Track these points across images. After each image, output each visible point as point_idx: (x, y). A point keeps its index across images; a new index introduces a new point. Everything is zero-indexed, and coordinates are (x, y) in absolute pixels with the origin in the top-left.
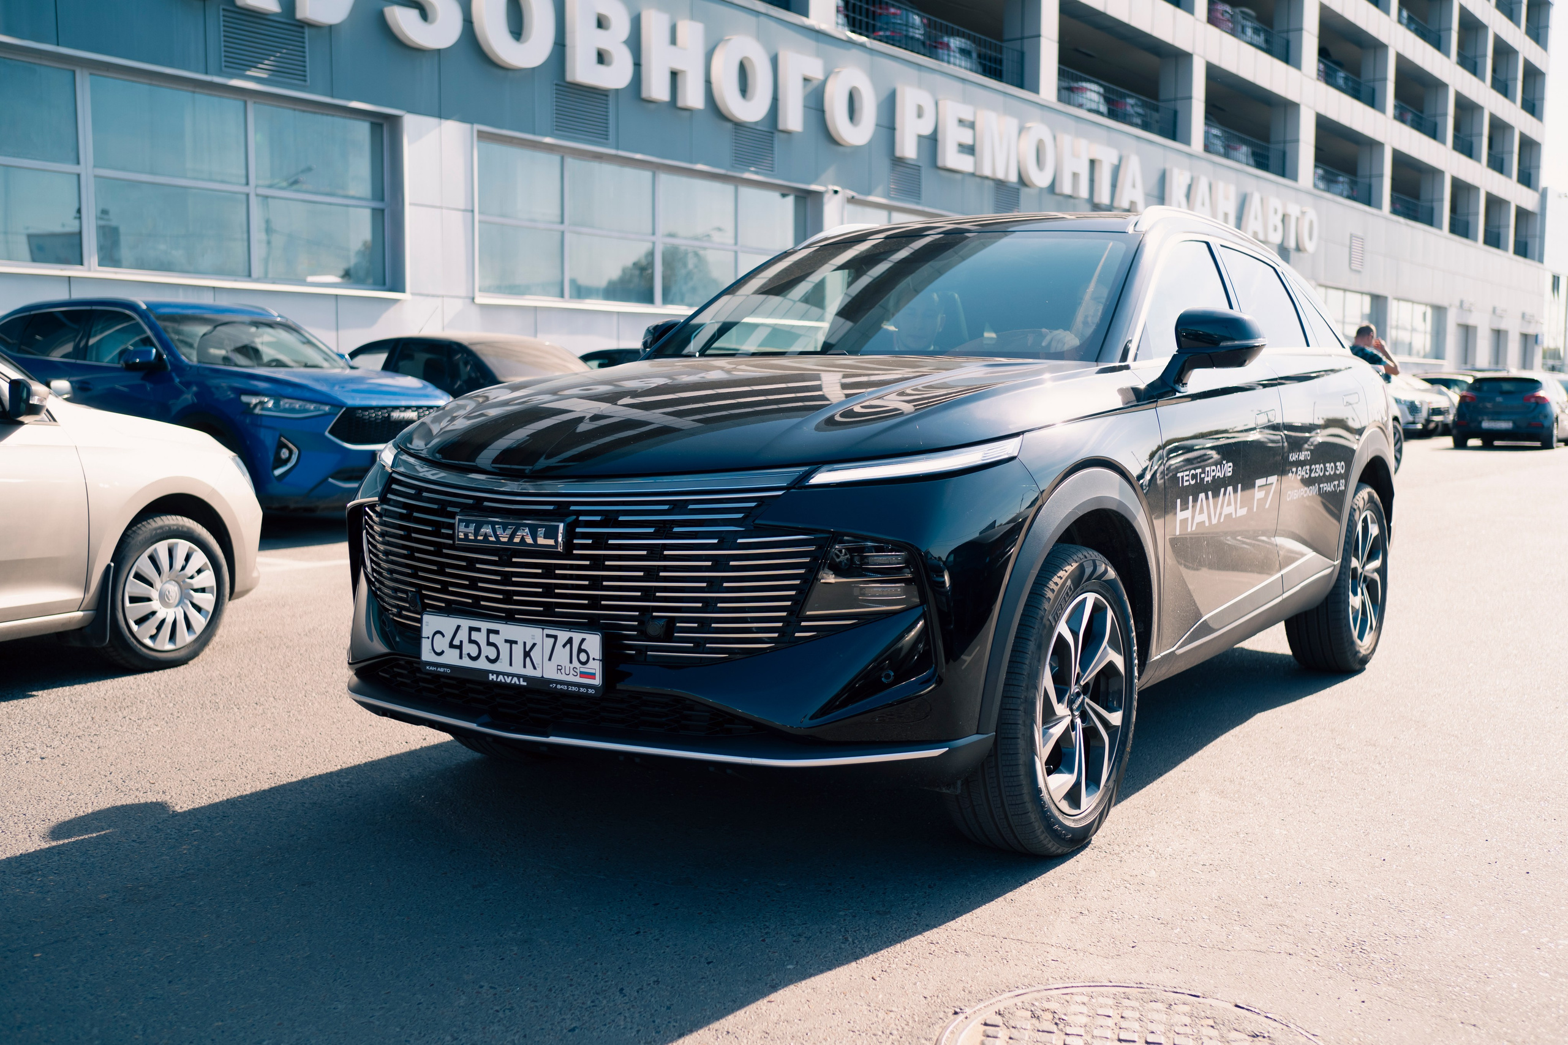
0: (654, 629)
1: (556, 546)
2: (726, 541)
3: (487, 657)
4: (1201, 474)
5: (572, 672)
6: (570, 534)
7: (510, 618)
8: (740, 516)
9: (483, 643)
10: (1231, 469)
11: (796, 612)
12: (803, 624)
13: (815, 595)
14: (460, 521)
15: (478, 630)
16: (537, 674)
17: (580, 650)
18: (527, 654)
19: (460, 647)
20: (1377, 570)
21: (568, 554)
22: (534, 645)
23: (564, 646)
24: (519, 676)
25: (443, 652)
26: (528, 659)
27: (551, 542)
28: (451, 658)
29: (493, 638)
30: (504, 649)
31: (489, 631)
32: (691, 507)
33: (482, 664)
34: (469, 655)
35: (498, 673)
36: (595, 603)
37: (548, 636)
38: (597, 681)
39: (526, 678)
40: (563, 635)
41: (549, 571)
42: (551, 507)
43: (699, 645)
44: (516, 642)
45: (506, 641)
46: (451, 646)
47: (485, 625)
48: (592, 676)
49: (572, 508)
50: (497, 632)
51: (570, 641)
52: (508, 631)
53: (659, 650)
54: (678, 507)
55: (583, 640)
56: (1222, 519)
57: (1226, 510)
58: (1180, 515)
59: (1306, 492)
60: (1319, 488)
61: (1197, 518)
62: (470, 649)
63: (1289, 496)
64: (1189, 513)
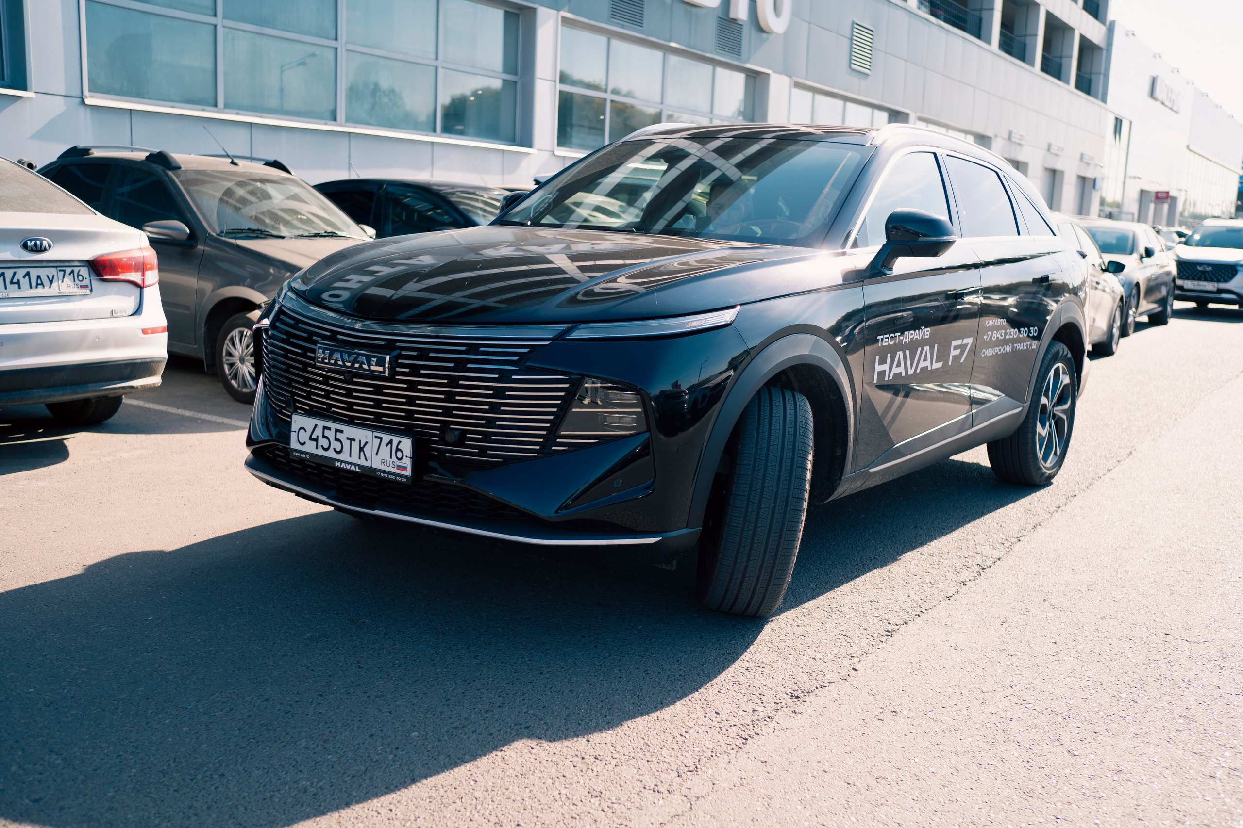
0: (450, 437)
1: (384, 372)
2: (504, 376)
3: (334, 449)
4: (899, 337)
5: (391, 465)
6: (394, 364)
7: (351, 422)
8: (516, 358)
9: (332, 439)
10: (928, 333)
11: (552, 433)
12: (558, 440)
13: (568, 419)
14: (320, 348)
15: (329, 429)
16: (368, 464)
17: (398, 450)
18: (361, 449)
19: (316, 440)
20: (1064, 411)
21: (391, 379)
22: (367, 443)
23: (387, 445)
24: (355, 465)
25: (305, 443)
26: (362, 453)
27: (380, 369)
28: (310, 447)
29: (339, 435)
30: (346, 443)
31: (337, 431)
32: (482, 349)
33: (331, 454)
34: (322, 446)
35: (342, 462)
36: (410, 415)
37: (376, 437)
38: (408, 473)
39: (360, 466)
40: (386, 438)
41: (378, 390)
42: (383, 343)
43: (483, 451)
44: (354, 440)
45: (348, 439)
46: (311, 439)
47: (334, 426)
48: (405, 469)
49: (398, 344)
50: (341, 432)
51: (391, 442)
52: (350, 431)
53: (454, 453)
54: (473, 349)
55: (400, 442)
56: (918, 371)
57: (922, 364)
58: (878, 368)
59: (1000, 350)
60: (1013, 347)
61: (895, 370)
62: (323, 442)
63: (984, 353)
64: (886, 367)
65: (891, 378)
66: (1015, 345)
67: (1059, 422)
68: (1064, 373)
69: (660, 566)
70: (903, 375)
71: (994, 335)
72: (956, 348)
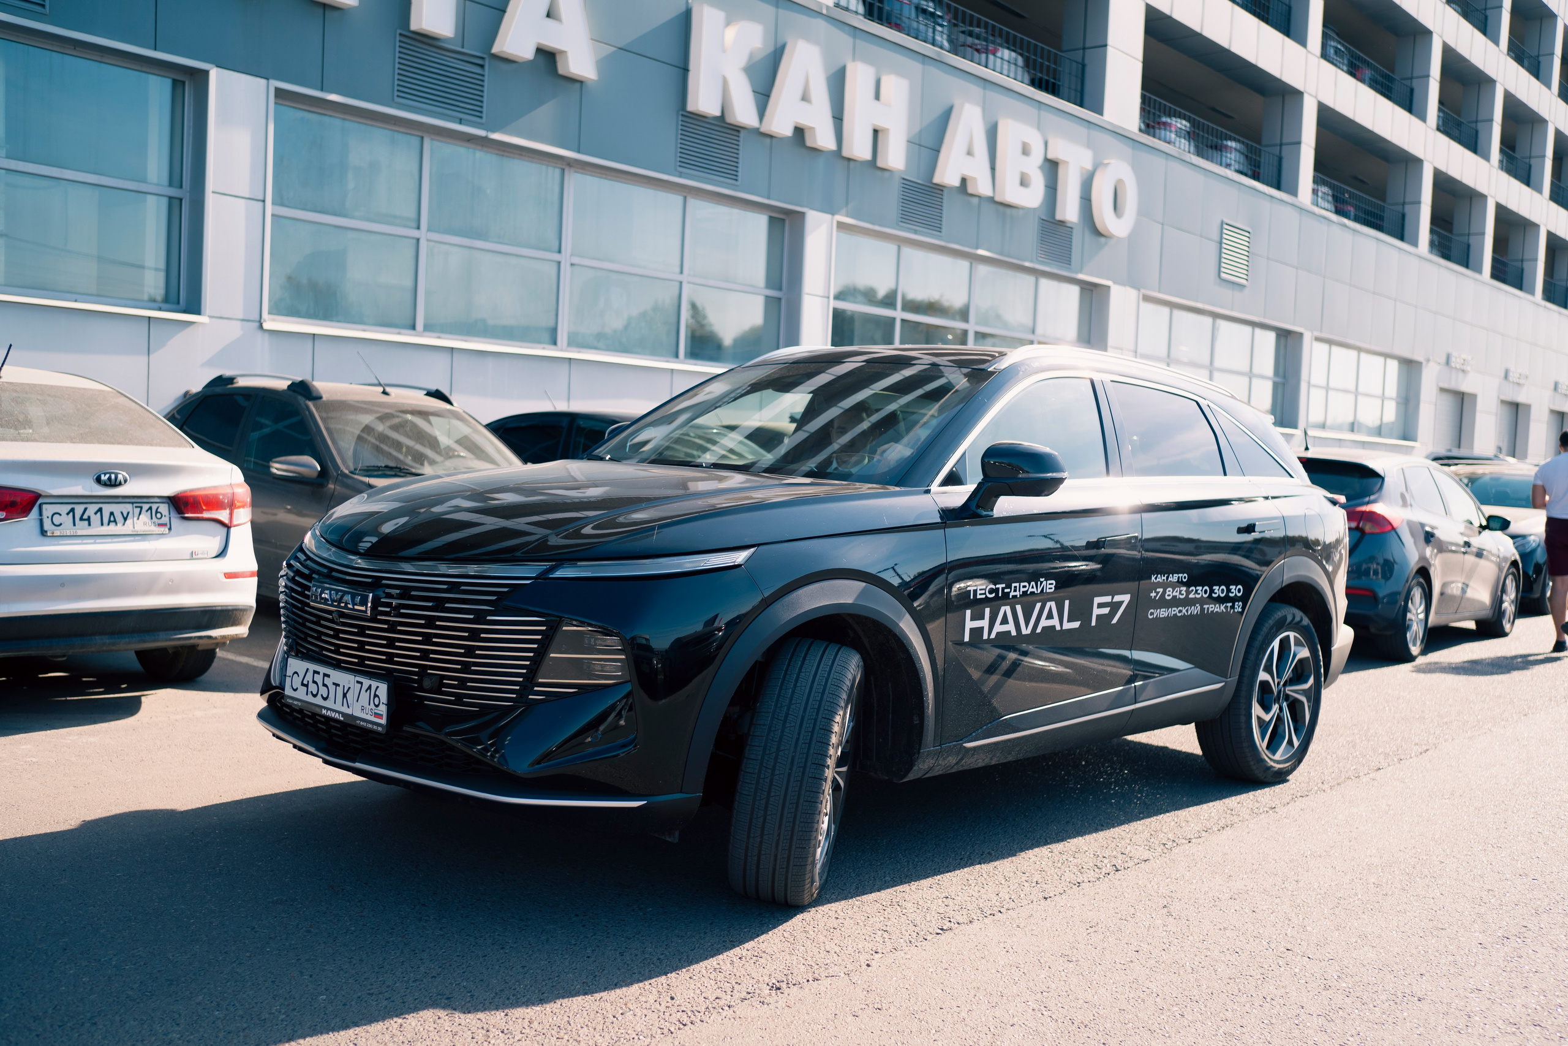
0: (427, 683)
1: (365, 612)
2: (480, 617)
3: (322, 695)
4: (1003, 589)
5: (370, 712)
6: (376, 603)
7: (337, 665)
8: (494, 598)
9: (320, 684)
10: (1053, 586)
11: (530, 679)
12: (536, 689)
13: (544, 668)
14: (314, 586)
15: (318, 673)
16: (349, 711)
17: (375, 695)
18: (345, 695)
19: (307, 686)
20: (1305, 692)
21: (373, 619)
22: (349, 688)
23: (366, 691)
24: (339, 712)
25: (297, 688)
26: (345, 699)
27: (363, 608)
28: (301, 694)
29: (327, 681)
30: (332, 688)
31: (325, 675)
32: (463, 588)
33: (318, 701)
34: (312, 692)
35: (328, 709)
36: (390, 658)
37: (358, 682)
38: (383, 721)
39: (344, 715)
40: (367, 682)
41: (362, 630)
42: (370, 580)
43: (459, 698)
44: (339, 685)
45: (334, 684)
46: (303, 684)
47: (323, 670)
48: (379, 716)
49: (384, 582)
50: (328, 676)
51: (370, 687)
52: (337, 676)
53: (434, 701)
54: (454, 587)
55: (378, 687)
56: (1039, 630)
57: (1044, 623)
58: (970, 624)
59: (1180, 611)
60: (1202, 609)
61: (998, 628)
62: (313, 688)
63: (1152, 614)
64: (984, 623)
65: (993, 636)
66: (1206, 606)
67: (1295, 707)
68: (1298, 643)
69: (663, 837)
70: (1014, 633)
71: (1168, 593)
72: (1100, 606)
